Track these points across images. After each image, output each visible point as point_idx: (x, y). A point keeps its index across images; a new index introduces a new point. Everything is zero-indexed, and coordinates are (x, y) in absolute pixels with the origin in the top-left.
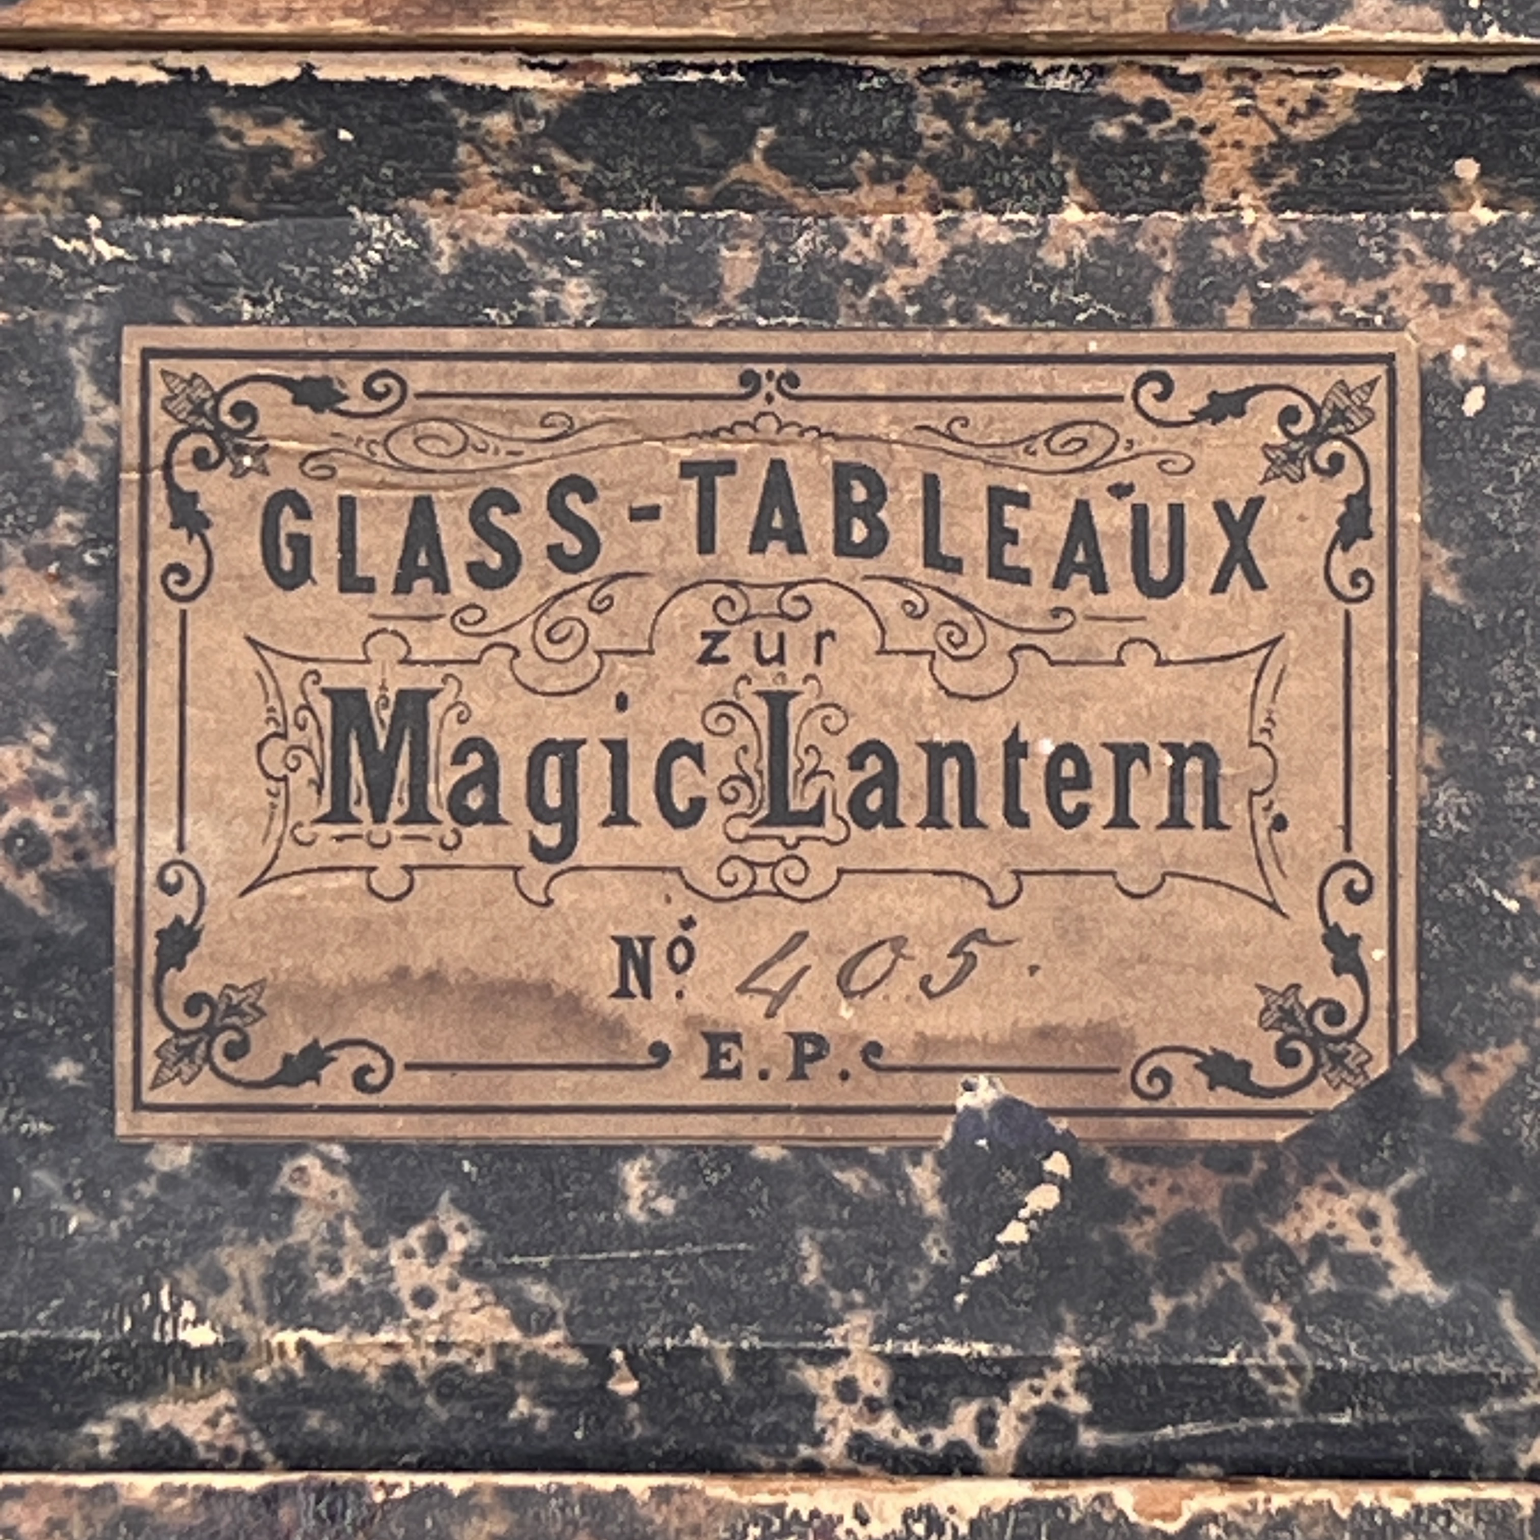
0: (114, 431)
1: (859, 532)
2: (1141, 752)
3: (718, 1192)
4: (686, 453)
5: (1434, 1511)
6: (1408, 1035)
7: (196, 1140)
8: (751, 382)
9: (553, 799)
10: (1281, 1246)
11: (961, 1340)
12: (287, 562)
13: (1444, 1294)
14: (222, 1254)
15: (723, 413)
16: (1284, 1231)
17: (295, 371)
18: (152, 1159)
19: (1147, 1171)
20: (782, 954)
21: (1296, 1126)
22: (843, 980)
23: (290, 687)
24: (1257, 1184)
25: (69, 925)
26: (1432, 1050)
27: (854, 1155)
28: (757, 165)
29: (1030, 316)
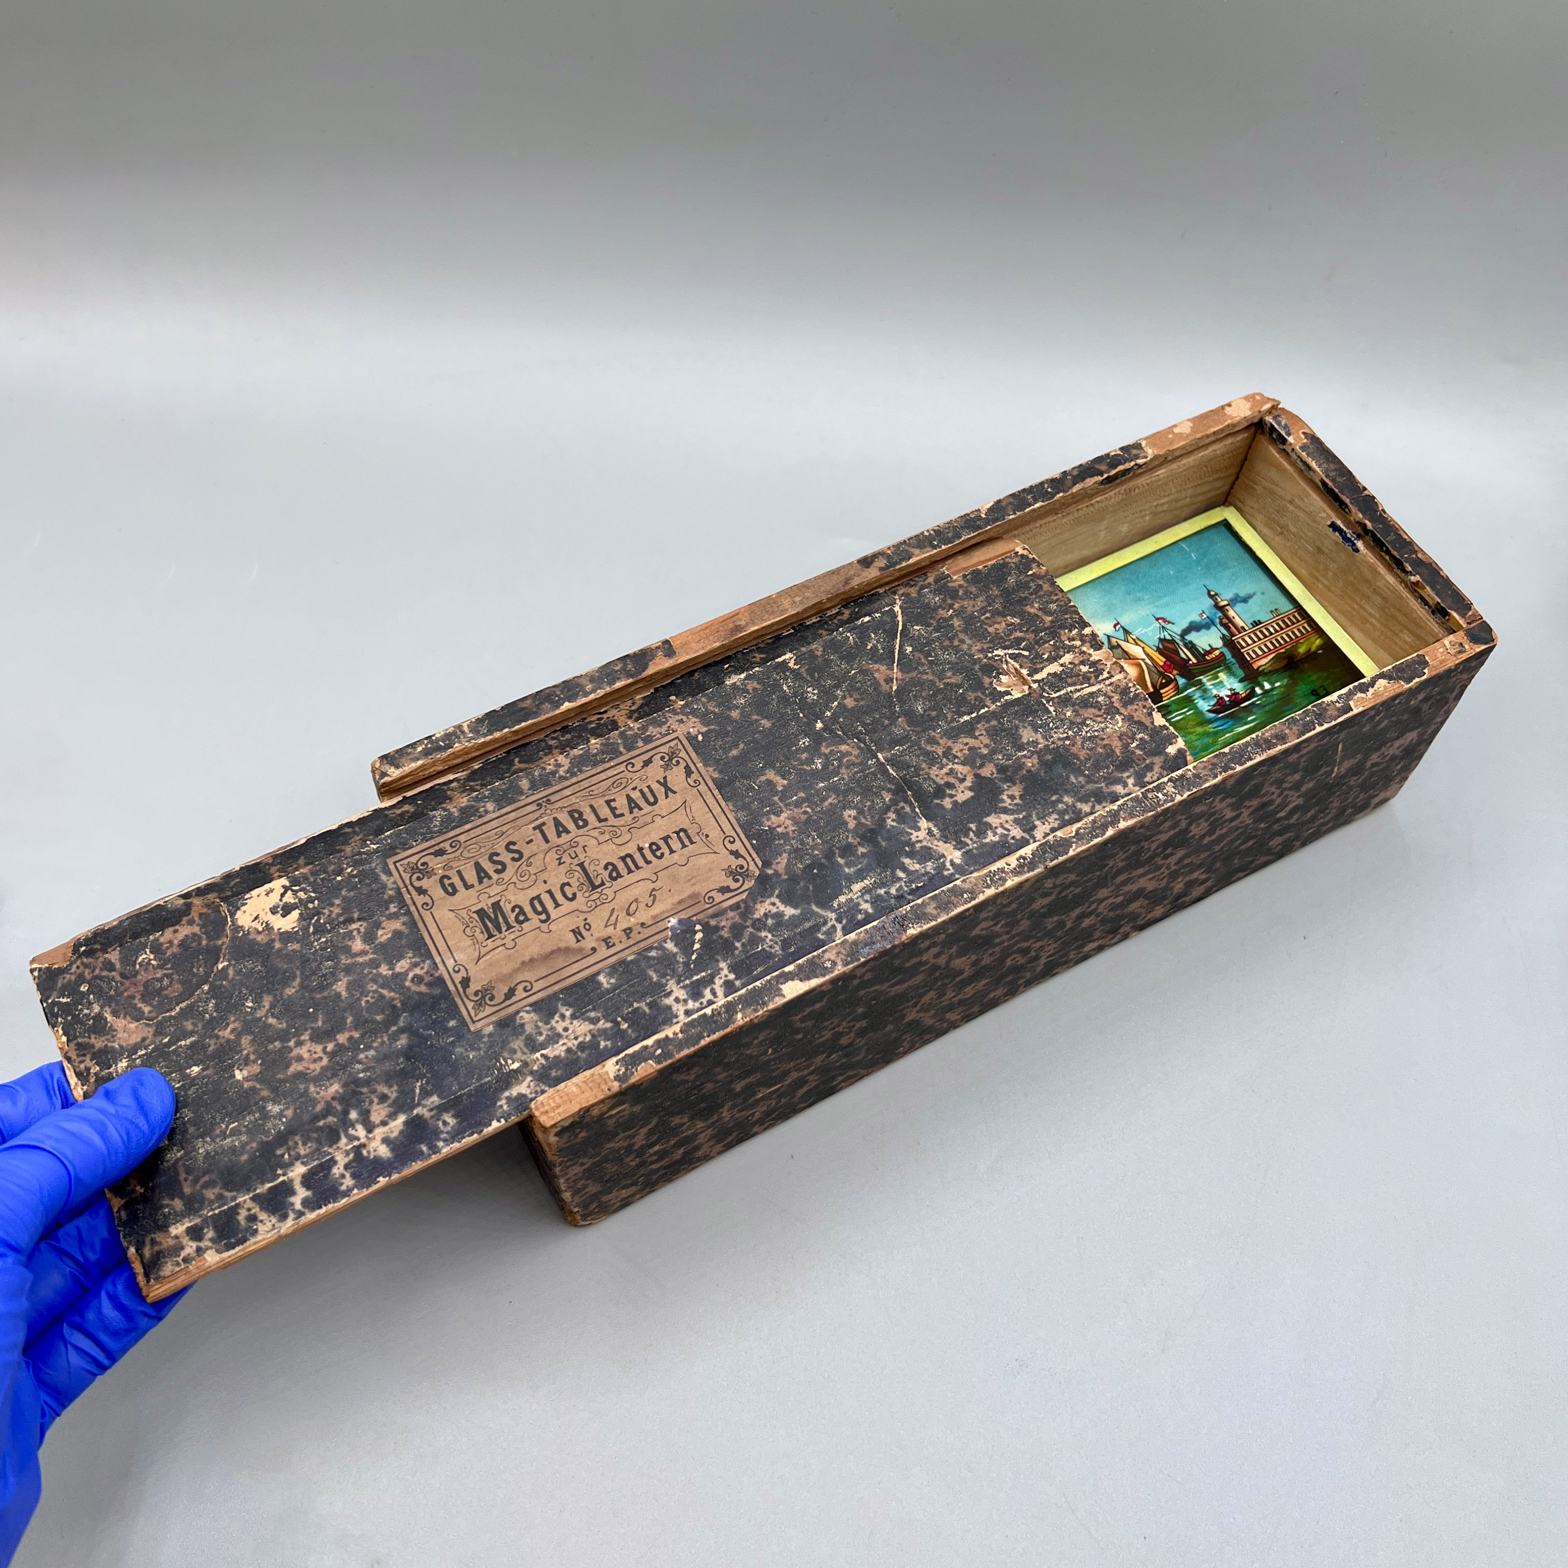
0: (395, 883)
1: (581, 823)
3: (623, 972)
4: (533, 825)
7: (492, 1023)
8: (540, 805)
10: (757, 919)
11: (697, 975)
12: (450, 890)
14: (512, 1045)
15: (537, 815)
16: (756, 916)
17: (432, 850)
18: (483, 1032)
19: (718, 919)
20: (611, 915)
21: (746, 893)
22: (628, 914)
24: (745, 909)
25: (437, 991)
26: (767, 864)
27: (650, 948)
28: (517, 764)
29: (595, 765)
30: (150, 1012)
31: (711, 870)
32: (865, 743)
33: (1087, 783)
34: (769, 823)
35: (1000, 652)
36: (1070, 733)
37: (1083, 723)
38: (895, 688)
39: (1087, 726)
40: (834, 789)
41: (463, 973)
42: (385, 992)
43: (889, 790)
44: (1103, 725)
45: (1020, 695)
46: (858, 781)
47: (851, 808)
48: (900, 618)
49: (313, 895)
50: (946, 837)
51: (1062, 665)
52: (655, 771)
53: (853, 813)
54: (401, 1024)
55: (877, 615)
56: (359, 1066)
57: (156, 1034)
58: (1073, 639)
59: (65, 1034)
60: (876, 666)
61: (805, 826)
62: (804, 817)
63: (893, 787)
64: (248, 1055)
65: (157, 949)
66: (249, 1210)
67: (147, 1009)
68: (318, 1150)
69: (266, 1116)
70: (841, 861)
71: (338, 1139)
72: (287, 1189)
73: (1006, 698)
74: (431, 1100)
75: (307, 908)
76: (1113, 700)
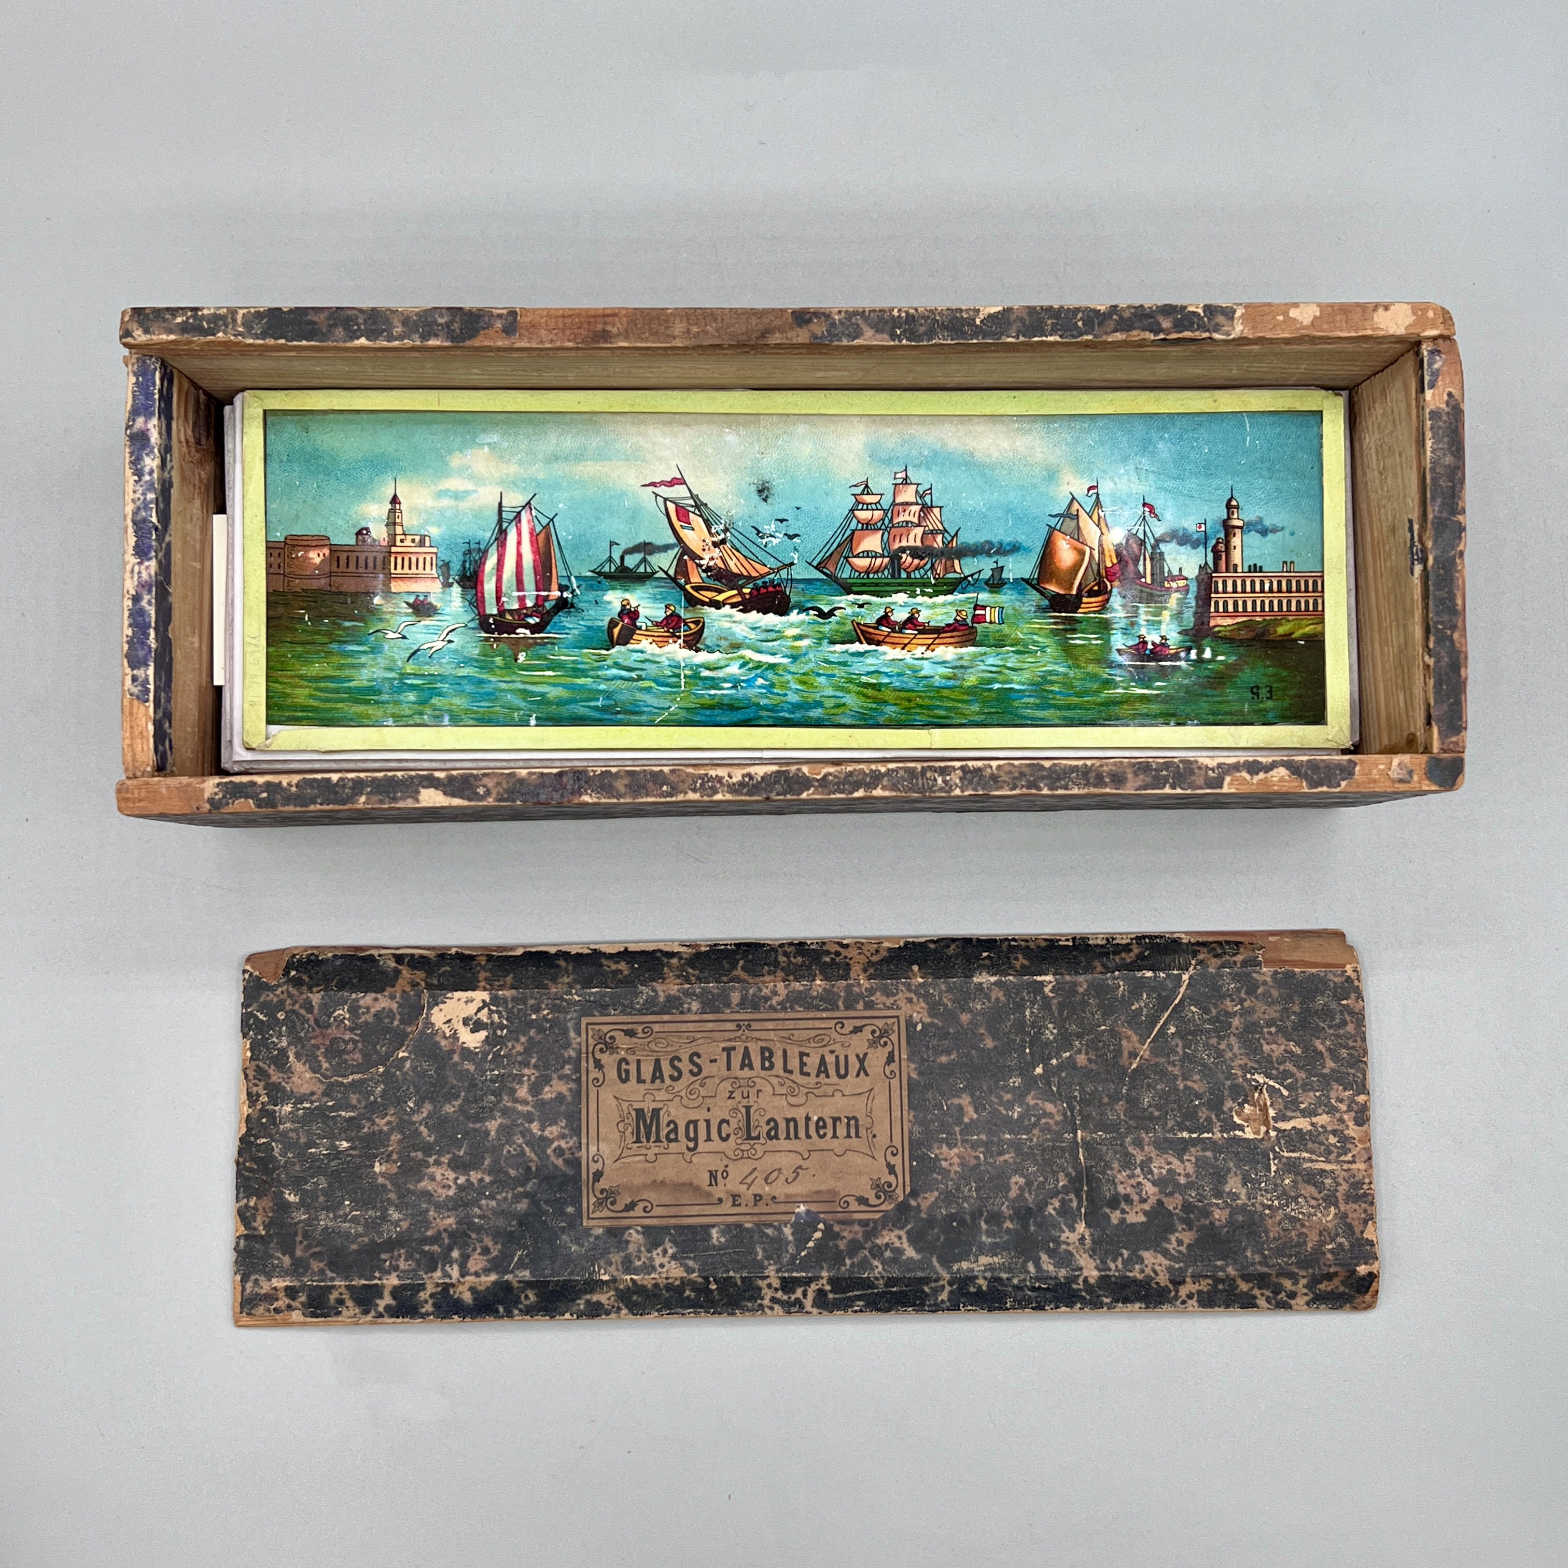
0: (580, 1044)
1: (767, 1064)
2: (839, 1119)
3: (736, 1236)
4: (723, 1045)
6: (908, 1190)
7: (603, 1227)
8: (739, 1026)
9: (692, 1135)
10: (877, 1245)
11: (798, 1272)
13: (919, 1257)
14: (611, 1256)
15: (732, 1035)
16: (878, 1242)
17: (625, 1027)
18: (592, 1232)
19: (843, 1227)
20: (751, 1173)
21: (880, 1215)
22: (766, 1179)
23: (625, 1108)
24: (872, 1230)
25: (570, 1172)
26: (914, 1194)
27: (770, 1225)
28: (739, 972)
29: (808, 1008)
30: (327, 1069)
31: (861, 1173)
32: (1072, 1113)
33: (1260, 1263)
34: (937, 1152)
35: (1261, 1079)
36: (1276, 1203)
37: (1295, 1199)
38: (1134, 1066)
39: (1297, 1203)
40: (1016, 1146)
41: (599, 1166)
42: (527, 1150)
43: (1067, 1175)
44: (1312, 1211)
45: (1251, 1136)
46: (1044, 1150)
47: (1022, 1175)
48: (1182, 990)
49: (505, 1022)
50: (1094, 1251)
51: (1313, 1124)
52: (859, 1043)
53: (1022, 1181)
54: (528, 1189)
55: (1162, 975)
56: (476, 1210)
57: (325, 1094)
58: (1341, 1101)
59: (251, 1050)
60: (1130, 1033)
61: (969, 1172)
62: (973, 1162)
63: (1074, 1174)
64: (392, 1152)
65: (354, 1010)
66: (341, 1294)
67: (325, 1065)
68: (414, 1270)
69: (384, 1218)
70: (983, 1225)
71: (434, 1270)
72: (377, 1291)
73: (1238, 1133)
74: (524, 1273)
75: (495, 1032)
76: (1339, 1188)
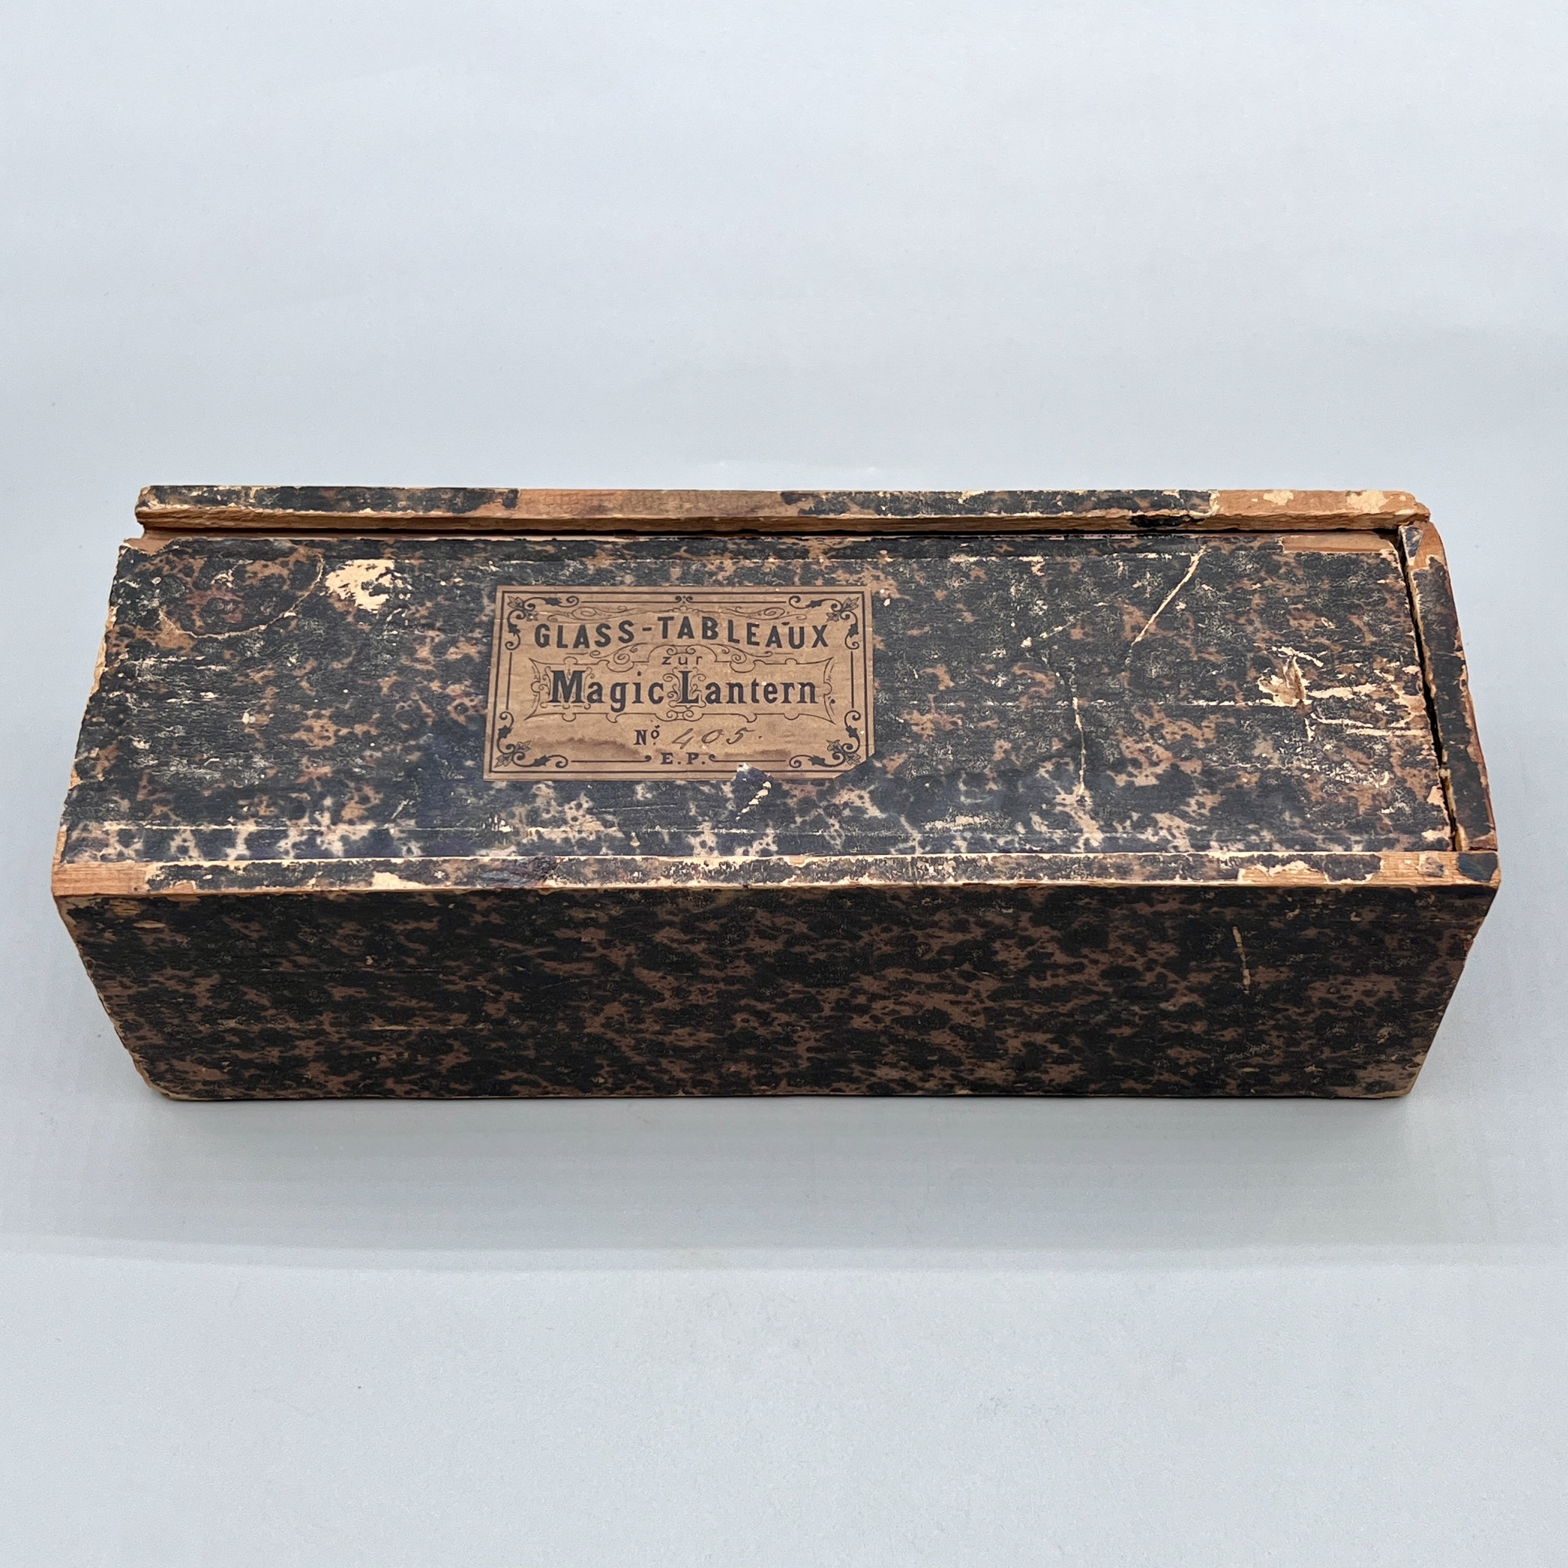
0: (493, 611)
1: (709, 633)
2: (792, 685)
3: (664, 793)
5: (881, 861)
6: (872, 752)
7: (508, 780)
8: (678, 599)
9: (618, 696)
10: (835, 805)
11: (738, 828)
12: (542, 640)
13: (884, 816)
14: (514, 809)
16: (836, 801)
17: (547, 596)
18: (494, 785)
19: (794, 786)
21: (839, 774)
23: (542, 671)
24: (827, 789)
25: (473, 728)
26: (878, 755)
27: (706, 783)
28: (682, 552)
29: (759, 583)
30: (200, 627)
31: (816, 735)
32: (1067, 682)
33: (1302, 827)
34: (907, 717)
35: (1289, 651)
36: (1317, 767)
37: (1340, 764)
38: (1138, 639)
39: (1343, 768)
40: (1002, 714)
41: (507, 723)
42: (424, 706)
43: (1062, 740)
44: (1362, 775)
45: (1282, 704)
46: (1034, 716)
47: (1008, 739)
48: (1192, 570)
49: (410, 587)
50: (1097, 814)
51: (1354, 693)
52: (819, 615)
53: (1007, 745)
54: (421, 742)
55: (1167, 556)
56: (359, 761)
57: (195, 649)
58: (1387, 672)
59: (117, 615)
60: (1131, 609)
61: (943, 736)
62: (949, 727)
63: (1069, 738)
64: (265, 704)
65: (239, 574)
66: (185, 841)
67: (199, 623)
68: (277, 817)
69: (248, 765)
70: (962, 787)
71: (301, 817)
72: (229, 839)
73: (1265, 701)
74: (408, 822)
75: (397, 596)
76: (1393, 754)
